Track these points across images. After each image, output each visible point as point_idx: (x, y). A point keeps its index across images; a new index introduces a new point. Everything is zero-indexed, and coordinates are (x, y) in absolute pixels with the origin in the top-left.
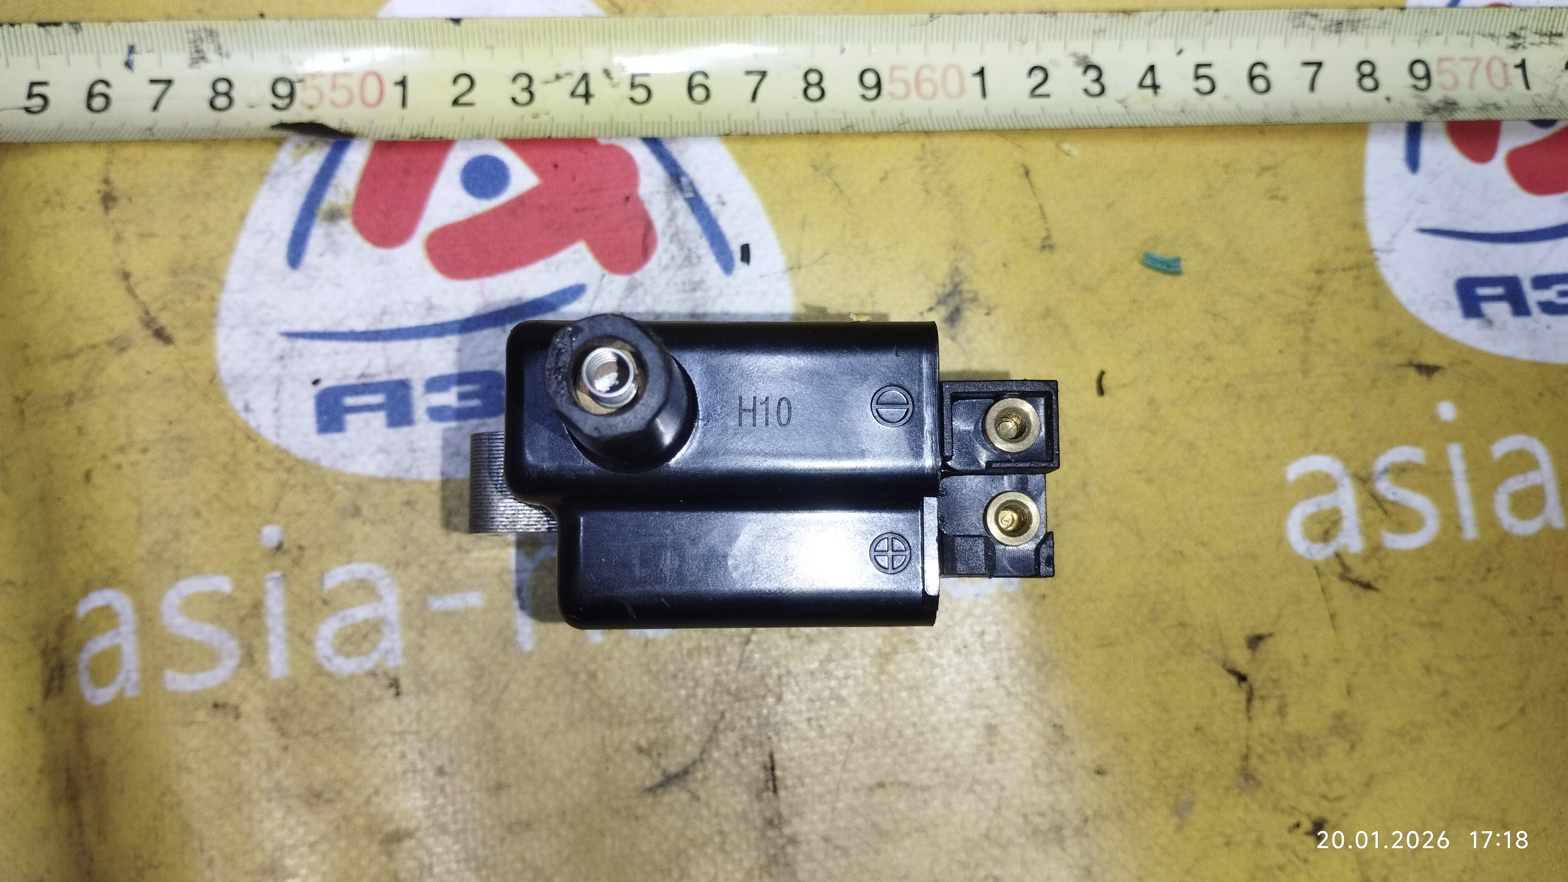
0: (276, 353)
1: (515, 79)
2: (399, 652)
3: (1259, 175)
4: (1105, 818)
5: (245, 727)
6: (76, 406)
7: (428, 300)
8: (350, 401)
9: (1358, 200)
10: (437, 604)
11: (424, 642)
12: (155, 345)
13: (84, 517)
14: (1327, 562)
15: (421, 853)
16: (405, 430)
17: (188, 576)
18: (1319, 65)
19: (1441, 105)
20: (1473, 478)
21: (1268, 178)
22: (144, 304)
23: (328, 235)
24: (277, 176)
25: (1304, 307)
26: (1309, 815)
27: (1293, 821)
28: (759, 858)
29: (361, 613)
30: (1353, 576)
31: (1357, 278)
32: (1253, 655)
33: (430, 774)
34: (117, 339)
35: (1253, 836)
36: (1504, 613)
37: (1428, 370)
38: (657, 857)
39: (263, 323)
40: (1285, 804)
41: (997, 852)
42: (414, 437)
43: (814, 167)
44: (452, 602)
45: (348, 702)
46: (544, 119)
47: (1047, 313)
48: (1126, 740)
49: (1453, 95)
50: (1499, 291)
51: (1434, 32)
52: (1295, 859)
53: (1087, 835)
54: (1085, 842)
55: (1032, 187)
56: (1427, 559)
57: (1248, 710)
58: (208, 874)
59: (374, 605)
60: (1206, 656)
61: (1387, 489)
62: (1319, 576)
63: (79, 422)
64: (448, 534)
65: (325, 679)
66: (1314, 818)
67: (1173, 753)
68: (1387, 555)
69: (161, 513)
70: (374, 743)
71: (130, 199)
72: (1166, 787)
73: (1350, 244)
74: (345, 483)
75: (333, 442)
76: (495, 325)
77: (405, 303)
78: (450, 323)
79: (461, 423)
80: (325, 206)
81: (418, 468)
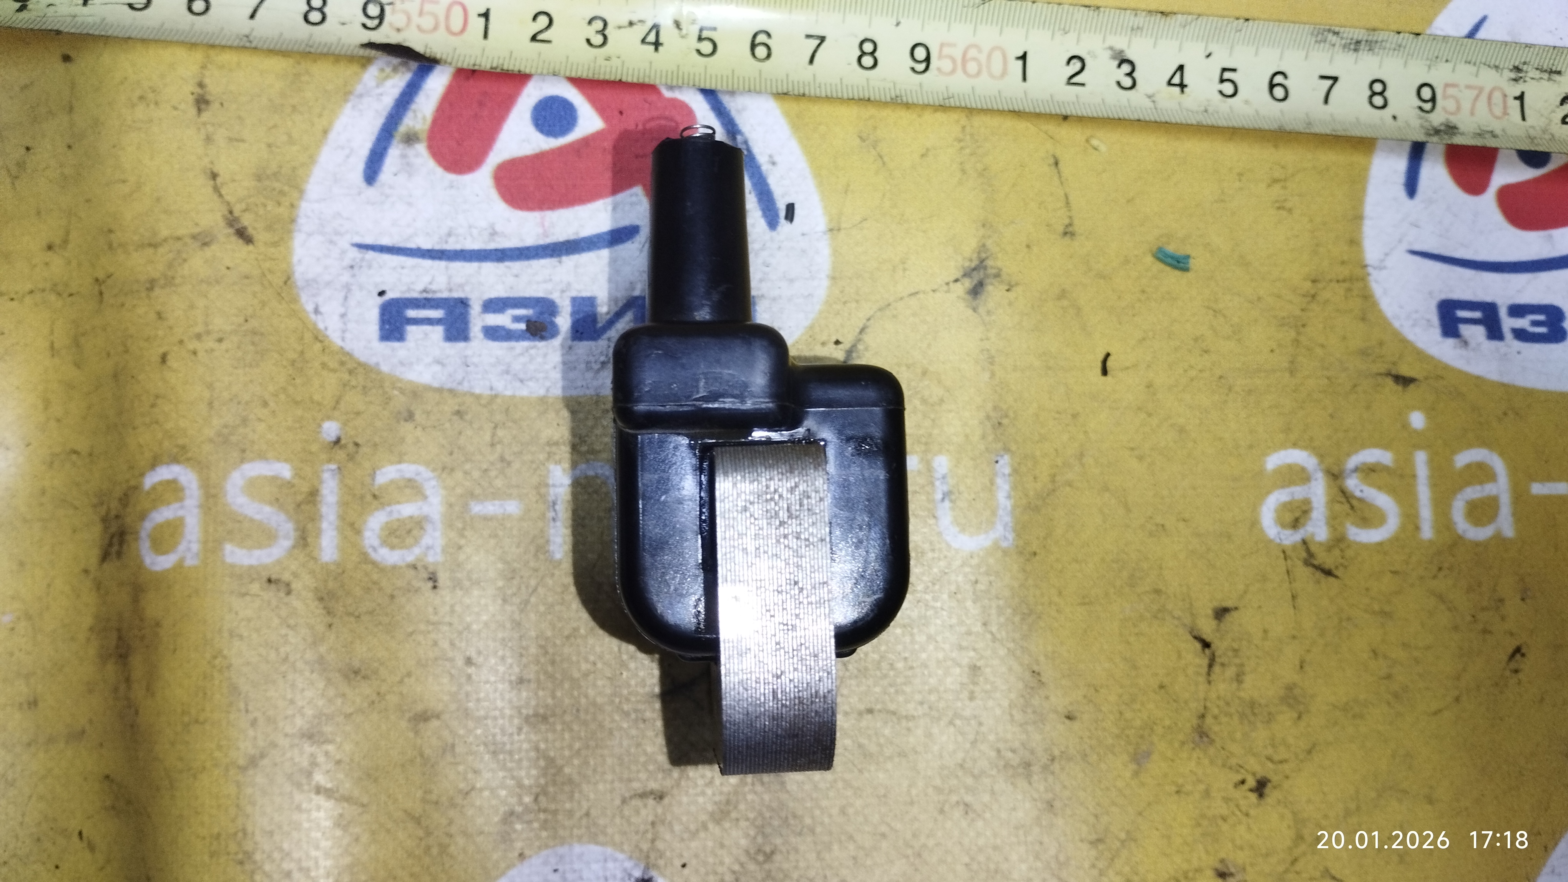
0: (347, 262)
1: (590, 23)
2: (439, 550)
3: (1269, 186)
4: (1070, 759)
5: (294, 602)
6: (157, 291)
7: (492, 226)
8: (412, 313)
9: (1358, 218)
10: (477, 508)
11: (462, 542)
12: (237, 243)
13: (157, 397)
14: (1294, 547)
15: (446, 733)
16: (461, 345)
17: (252, 460)
18: (1335, 79)
19: (1443, 128)
20: (1434, 484)
21: (1277, 188)
22: (228, 203)
23: (403, 156)
24: (361, 96)
25: (1298, 312)
26: (1254, 774)
27: (1239, 777)
29: (408, 510)
30: (1316, 562)
31: (1349, 290)
32: (1218, 625)
33: (460, 663)
34: (199, 234)
35: (1202, 787)
36: (1449, 609)
37: (1404, 381)
39: (337, 233)
40: (1233, 761)
41: (969, 781)
42: (469, 352)
43: (860, 137)
44: (490, 508)
45: (389, 590)
46: (615, 62)
47: (1063, 294)
48: (1096, 691)
49: (1454, 120)
50: (1477, 315)
51: (1444, 59)
52: (1238, 813)
53: (1053, 773)
54: (1051, 778)
55: (1060, 177)
56: (1385, 553)
57: (1209, 674)
58: (251, 733)
59: (420, 503)
60: (1176, 622)
61: (1356, 486)
62: (1285, 559)
63: (159, 308)
64: (493, 445)
65: (370, 566)
66: (1258, 777)
67: (1137, 706)
68: (1349, 546)
69: (231, 400)
70: (410, 630)
71: (222, 104)
72: (1128, 736)
73: (1345, 258)
74: (401, 388)
75: (393, 350)
76: (552, 256)
77: (470, 227)
78: (511, 250)
79: (513, 344)
80: (402, 129)
81: (469, 381)
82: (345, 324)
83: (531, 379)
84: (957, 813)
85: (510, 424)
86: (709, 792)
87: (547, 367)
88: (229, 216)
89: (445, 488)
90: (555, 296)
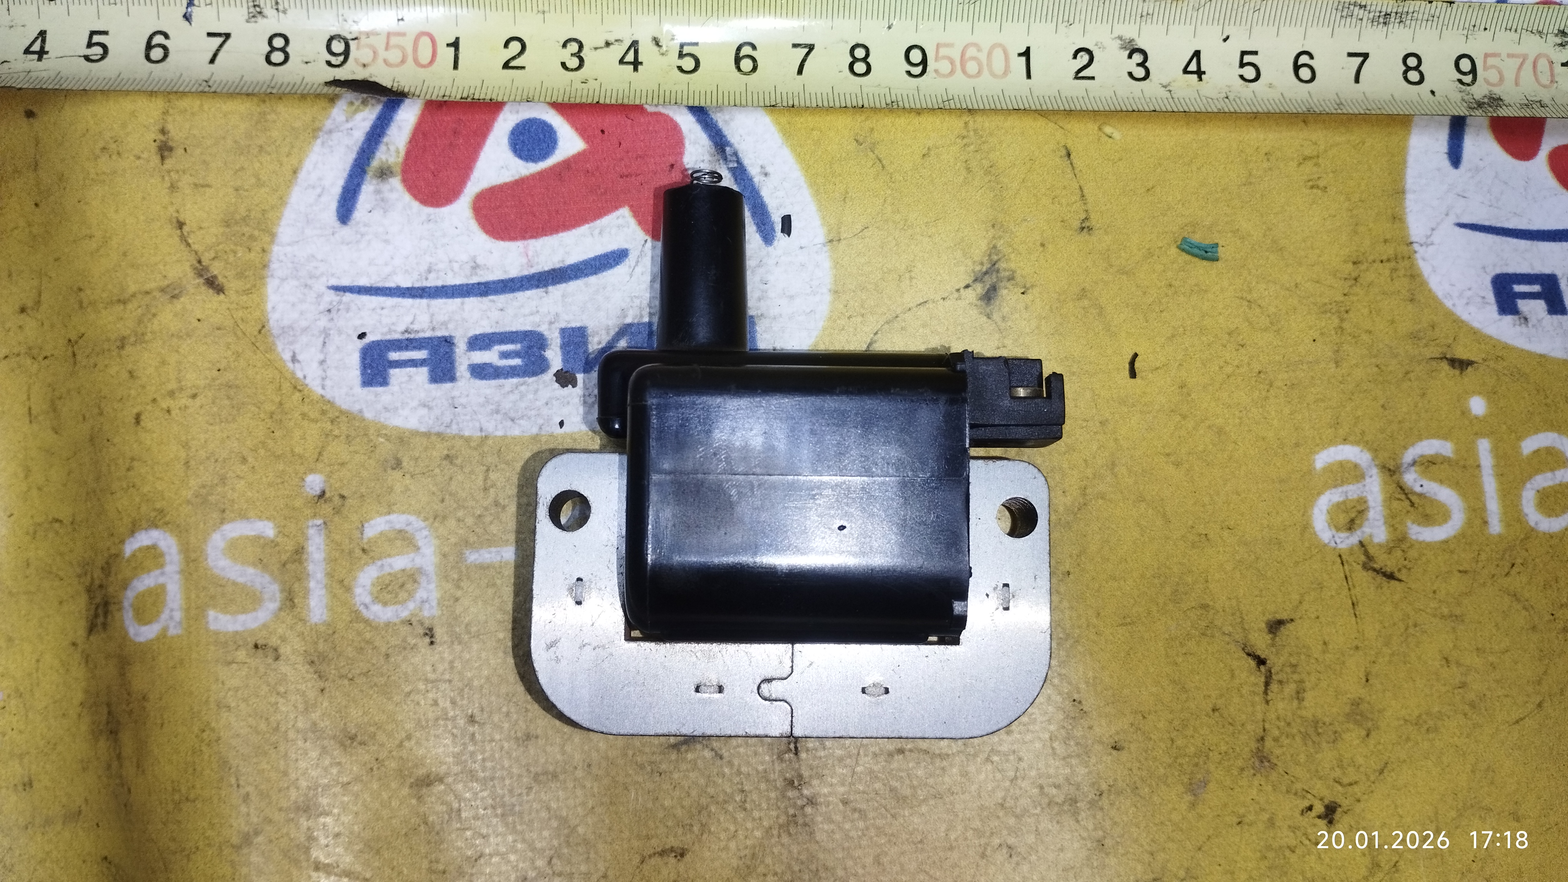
0: (324, 306)
1: (564, 45)
2: (434, 603)
3: (1300, 164)
4: (1119, 793)
5: (283, 667)
6: (129, 349)
7: (474, 259)
8: (394, 356)
9: (1399, 192)
10: (473, 557)
11: (459, 593)
12: (207, 294)
13: (133, 459)
14: (1351, 550)
15: (451, 798)
16: (448, 385)
17: (232, 520)
18: (1365, 56)
19: (1486, 100)
20: (1500, 475)
21: (1308, 168)
22: (197, 253)
23: (378, 192)
24: (330, 132)
25: (1340, 298)
26: (1322, 799)
27: (1307, 804)
28: (778, 817)
29: (399, 563)
30: (1376, 566)
31: (1394, 270)
32: (1273, 639)
33: (461, 722)
34: (168, 286)
35: (1265, 816)
36: (1525, 608)
37: (1461, 365)
38: (679, 812)
39: (312, 276)
40: (1298, 786)
41: (1012, 821)
42: (456, 393)
43: (857, 141)
44: (487, 556)
45: (383, 650)
46: (592, 84)
47: (1083, 293)
48: (1144, 717)
49: (1497, 91)
50: (1536, 288)
51: (1482, 28)
52: (1307, 842)
53: (1102, 809)
54: (1099, 815)
55: (1073, 169)
56: (1452, 552)
57: (1266, 693)
58: (244, 809)
59: (412, 555)
60: (1227, 639)
61: (1415, 480)
62: (1342, 564)
63: (130, 366)
64: (486, 489)
65: (362, 626)
66: (1326, 802)
67: (1189, 732)
68: (1411, 546)
69: (208, 458)
70: (408, 689)
71: (185, 150)
72: (1181, 765)
73: (1388, 236)
74: (386, 435)
75: (376, 395)
76: (538, 287)
77: (450, 262)
78: (494, 282)
79: (501, 381)
80: (375, 163)
81: (458, 424)
82: (324, 371)
83: (522, 417)
84: (1001, 857)
85: (503, 466)
86: (733, 845)
87: (538, 403)
88: (198, 265)
89: (438, 537)
90: (543, 329)
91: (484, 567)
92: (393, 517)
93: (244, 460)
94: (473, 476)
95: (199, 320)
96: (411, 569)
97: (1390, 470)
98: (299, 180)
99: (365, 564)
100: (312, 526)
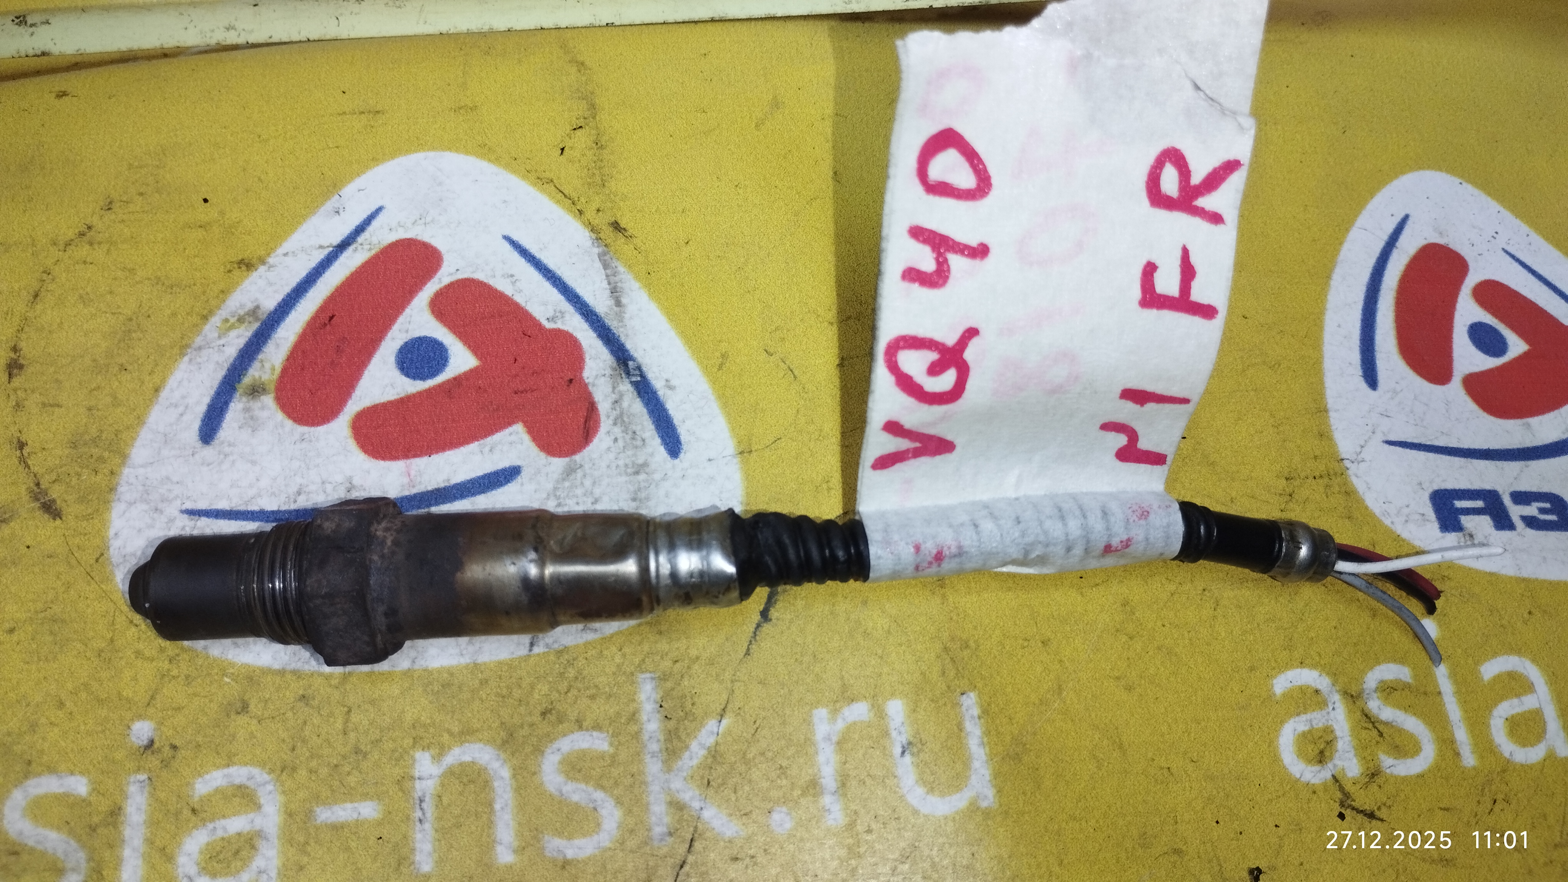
91: (337, 828)
92: (233, 770)
93: (61, 705)
94: (332, 720)
95: (28, 547)
96: (248, 833)
97: (1352, 696)
98: (160, 399)
99: (193, 827)
100: (134, 782)
